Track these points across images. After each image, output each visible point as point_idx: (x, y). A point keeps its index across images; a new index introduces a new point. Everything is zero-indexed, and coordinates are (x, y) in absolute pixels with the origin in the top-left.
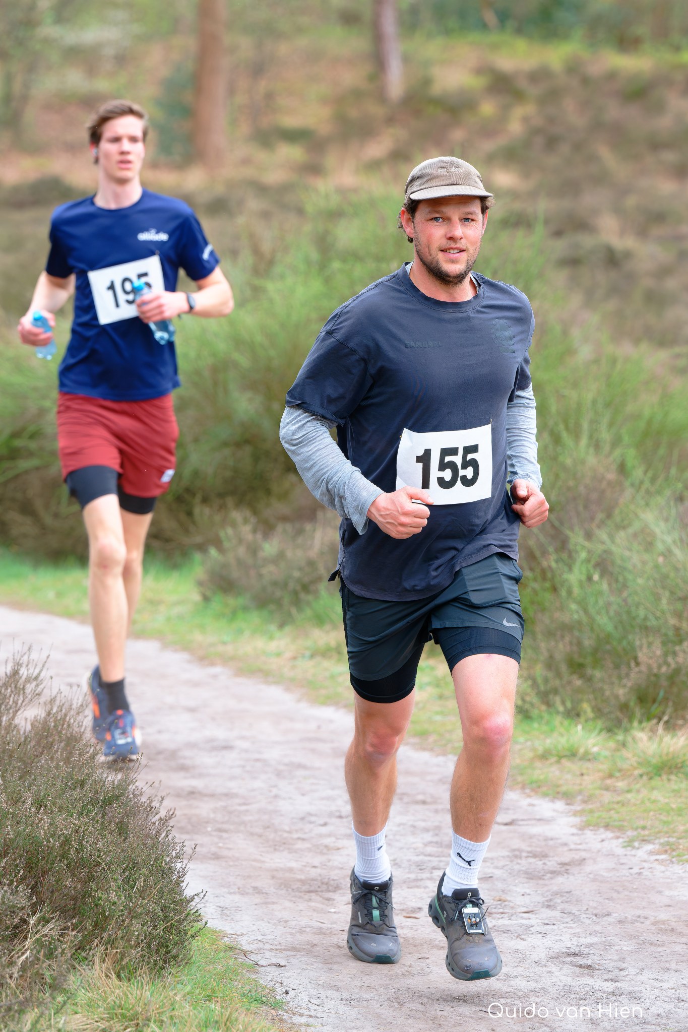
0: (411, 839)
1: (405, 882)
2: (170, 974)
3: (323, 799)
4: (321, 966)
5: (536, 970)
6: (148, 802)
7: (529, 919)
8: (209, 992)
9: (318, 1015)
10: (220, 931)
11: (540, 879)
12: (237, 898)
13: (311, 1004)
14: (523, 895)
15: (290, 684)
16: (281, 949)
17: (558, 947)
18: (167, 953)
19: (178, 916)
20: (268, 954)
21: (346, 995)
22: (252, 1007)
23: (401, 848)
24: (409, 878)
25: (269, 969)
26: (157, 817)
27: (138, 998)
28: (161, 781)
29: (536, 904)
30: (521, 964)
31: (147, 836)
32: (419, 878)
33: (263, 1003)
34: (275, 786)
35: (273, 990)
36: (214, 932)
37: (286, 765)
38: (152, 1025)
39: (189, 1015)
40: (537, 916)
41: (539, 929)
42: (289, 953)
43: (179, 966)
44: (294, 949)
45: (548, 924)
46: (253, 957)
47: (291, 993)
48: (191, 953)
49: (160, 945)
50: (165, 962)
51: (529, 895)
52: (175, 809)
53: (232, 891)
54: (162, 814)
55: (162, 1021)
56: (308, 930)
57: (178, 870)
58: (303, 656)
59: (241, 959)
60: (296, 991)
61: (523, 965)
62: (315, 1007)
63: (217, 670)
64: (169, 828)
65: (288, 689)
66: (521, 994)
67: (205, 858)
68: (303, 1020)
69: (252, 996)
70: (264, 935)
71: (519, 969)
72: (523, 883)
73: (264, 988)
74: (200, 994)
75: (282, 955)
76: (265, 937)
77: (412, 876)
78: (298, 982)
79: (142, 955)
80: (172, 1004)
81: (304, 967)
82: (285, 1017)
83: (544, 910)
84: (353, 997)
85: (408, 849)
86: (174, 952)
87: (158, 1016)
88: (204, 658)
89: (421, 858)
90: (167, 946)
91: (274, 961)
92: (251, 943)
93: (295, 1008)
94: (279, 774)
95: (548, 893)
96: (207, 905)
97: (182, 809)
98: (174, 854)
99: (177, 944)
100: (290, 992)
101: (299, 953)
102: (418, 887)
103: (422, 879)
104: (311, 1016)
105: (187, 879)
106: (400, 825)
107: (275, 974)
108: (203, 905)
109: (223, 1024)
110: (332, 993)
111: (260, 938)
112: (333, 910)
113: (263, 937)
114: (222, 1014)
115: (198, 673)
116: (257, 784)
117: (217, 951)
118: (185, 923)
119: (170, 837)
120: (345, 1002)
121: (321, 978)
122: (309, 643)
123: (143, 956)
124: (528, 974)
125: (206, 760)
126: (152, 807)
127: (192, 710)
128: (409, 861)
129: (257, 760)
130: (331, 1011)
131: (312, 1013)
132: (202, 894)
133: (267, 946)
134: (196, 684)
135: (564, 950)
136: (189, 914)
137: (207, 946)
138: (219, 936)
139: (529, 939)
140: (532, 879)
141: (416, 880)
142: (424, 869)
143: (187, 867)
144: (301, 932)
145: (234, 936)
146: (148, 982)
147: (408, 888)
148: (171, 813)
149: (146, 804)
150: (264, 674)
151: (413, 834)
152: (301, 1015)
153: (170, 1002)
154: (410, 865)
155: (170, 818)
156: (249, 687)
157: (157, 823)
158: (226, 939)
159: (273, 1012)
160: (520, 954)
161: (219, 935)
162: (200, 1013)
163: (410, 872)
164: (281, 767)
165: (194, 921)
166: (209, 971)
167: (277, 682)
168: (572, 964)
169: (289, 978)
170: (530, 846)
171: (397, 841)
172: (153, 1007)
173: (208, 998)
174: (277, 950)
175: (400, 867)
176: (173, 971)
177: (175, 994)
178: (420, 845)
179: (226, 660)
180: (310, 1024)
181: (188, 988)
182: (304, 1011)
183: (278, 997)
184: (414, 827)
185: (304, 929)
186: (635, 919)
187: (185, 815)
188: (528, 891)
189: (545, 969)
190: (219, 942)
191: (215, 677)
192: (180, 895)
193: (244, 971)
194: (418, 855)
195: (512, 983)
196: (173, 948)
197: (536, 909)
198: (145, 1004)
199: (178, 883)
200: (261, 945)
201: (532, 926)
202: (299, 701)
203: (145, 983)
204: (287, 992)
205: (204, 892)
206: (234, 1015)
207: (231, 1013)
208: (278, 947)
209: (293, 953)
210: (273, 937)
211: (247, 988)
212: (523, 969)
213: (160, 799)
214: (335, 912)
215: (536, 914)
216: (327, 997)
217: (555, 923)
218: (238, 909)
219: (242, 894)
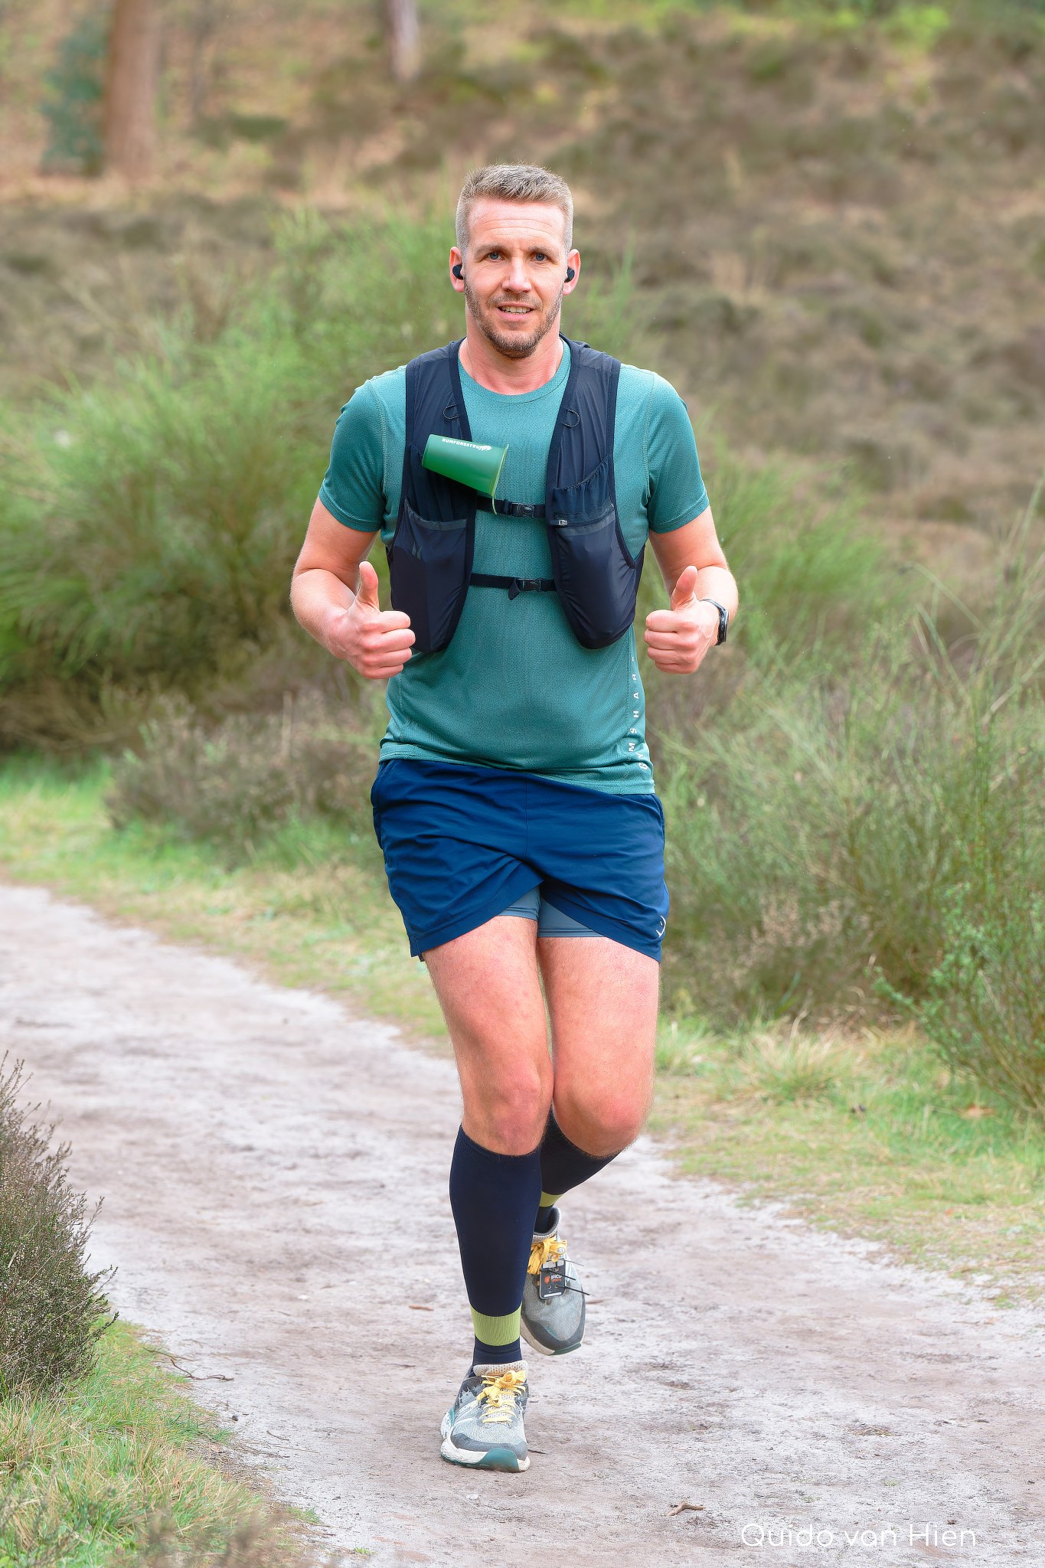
0: (421, 1191)
1: (412, 1255)
2: (61, 1390)
3: (290, 1129)
4: (285, 1379)
5: (606, 1389)
6: (31, 1133)
7: (597, 1312)
8: (119, 1418)
9: (281, 1453)
10: (136, 1326)
11: (613, 1252)
12: (161, 1276)
13: (269, 1437)
14: (588, 1277)
15: (242, 956)
16: (226, 1354)
17: (638, 1356)
18: (57, 1359)
19: (74, 1304)
20: (207, 1361)
21: (323, 1424)
22: (183, 1441)
23: (407, 1205)
24: (418, 1250)
25: (208, 1383)
26: (45, 1155)
27: (14, 1426)
28: (50, 1102)
29: (607, 1290)
30: (583, 1380)
31: (30, 1183)
32: (433, 1249)
33: (200, 1434)
34: (221, 1109)
35: (214, 1415)
36: (127, 1326)
37: (236, 1077)
38: (34, 1466)
39: (90, 1452)
40: (608, 1309)
41: (610, 1328)
42: (239, 1360)
43: (76, 1378)
44: (246, 1354)
45: (624, 1321)
46: (184, 1365)
47: (242, 1420)
48: (94, 1359)
49: (47, 1348)
50: (55, 1373)
51: (596, 1276)
52: (71, 1143)
53: (153, 1266)
54: (53, 1149)
55: (50, 1461)
56: (266, 1325)
57: (74, 1235)
58: (263, 914)
59: (167, 1368)
60: (248, 1417)
61: (587, 1382)
62: (275, 1441)
63: (134, 933)
64: (63, 1172)
65: (239, 964)
66: (583, 1424)
67: (115, 1217)
68: (259, 1460)
69: (183, 1423)
70: (201, 1333)
71: (579, 1387)
72: (588, 1259)
73: (201, 1412)
74: (105, 1420)
75: (229, 1363)
76: (203, 1336)
77: (424, 1246)
78: (251, 1403)
79: (20, 1361)
80: (65, 1436)
81: (261, 1380)
82: (232, 1456)
83: (618, 1299)
84: (334, 1426)
85: (417, 1206)
86: (68, 1357)
87: (43, 1452)
88: (114, 916)
89: (436, 1219)
90: (58, 1350)
91: (216, 1371)
92: (180, 1344)
93: (247, 1442)
94: (225, 1091)
95: (624, 1275)
96: (117, 1286)
97: (80, 1140)
98: (69, 1211)
99: (72, 1345)
100: (239, 1418)
101: (253, 1360)
102: (431, 1263)
103: (437, 1252)
104: (270, 1455)
105: (88, 1248)
106: (405, 1169)
107: (218, 1392)
108: (110, 1286)
109: (141, 1466)
110: (303, 1421)
111: (195, 1337)
112: (304, 1297)
113: (199, 1336)
114: (138, 1452)
115: (105, 937)
116: (193, 1105)
117: (132, 1356)
118: (85, 1315)
119: (64, 1187)
120: (320, 1434)
121: (287, 1398)
122: (271, 895)
123: (22, 1364)
124: (594, 1395)
125: (116, 1068)
126: (37, 1141)
127: (96, 993)
128: (418, 1223)
129: (194, 1070)
130: (300, 1447)
131: (273, 1450)
132: (111, 1272)
133: (206, 1350)
134: (103, 955)
135: (648, 1360)
136: (90, 1301)
137: (116, 1347)
138: (135, 1333)
139: (596, 1343)
140: (601, 1253)
141: (429, 1252)
142: (441, 1236)
143: (89, 1231)
144: (257, 1327)
145: (157, 1334)
146: (29, 1403)
147: (417, 1264)
148: (65, 1149)
149: (28, 1136)
150: (205, 941)
151: (426, 1183)
152: (256, 1453)
153: (61, 1432)
154: (420, 1230)
155: (63, 1157)
156: (181, 960)
157: (44, 1164)
158: (145, 1338)
159: (214, 1447)
160: (582, 1366)
161: (135, 1331)
162: (106, 1449)
163: (420, 1241)
164: (229, 1081)
165: (98, 1312)
166: (119, 1386)
167: (222, 954)
168: (658, 1380)
169: (238, 1397)
170: (598, 1203)
171: (401, 1193)
172: (34, 1440)
173: (118, 1426)
174: (220, 1355)
175: (405, 1232)
176: (67, 1386)
177: (70, 1421)
178: (436, 1200)
179: (147, 919)
180: (270, 1467)
181: (88, 1412)
182: (260, 1447)
183: (221, 1426)
184: (426, 1172)
185: (259, 1324)
186: (752, 1313)
187: (84, 1150)
188: (595, 1271)
189: (619, 1387)
190: (133, 1343)
191: (130, 943)
192: (77, 1273)
193: (171, 1387)
194: (431, 1216)
195: (570, 1408)
196: (68, 1352)
197: (606, 1298)
198: (25, 1436)
199: (74, 1256)
200: (197, 1348)
201: (600, 1324)
202: (256, 981)
203: (24, 1404)
204: (235, 1419)
205: (114, 1269)
206: (159, 1453)
207: (152, 1450)
208: (222, 1351)
209: (244, 1360)
210: (215, 1336)
211: (176, 1411)
212: (585, 1387)
213: (49, 1129)
214: (306, 1301)
215: (606, 1306)
216: (294, 1426)
217: (635, 1318)
218: (163, 1293)
219: (169, 1271)
